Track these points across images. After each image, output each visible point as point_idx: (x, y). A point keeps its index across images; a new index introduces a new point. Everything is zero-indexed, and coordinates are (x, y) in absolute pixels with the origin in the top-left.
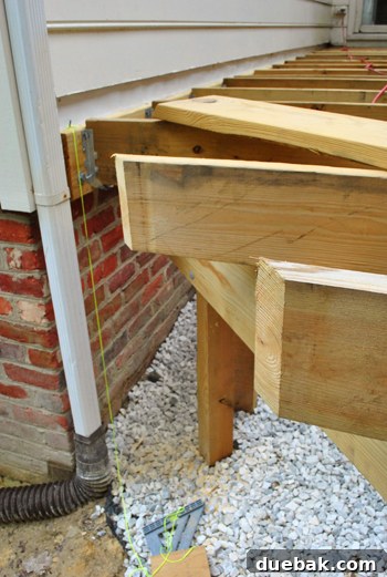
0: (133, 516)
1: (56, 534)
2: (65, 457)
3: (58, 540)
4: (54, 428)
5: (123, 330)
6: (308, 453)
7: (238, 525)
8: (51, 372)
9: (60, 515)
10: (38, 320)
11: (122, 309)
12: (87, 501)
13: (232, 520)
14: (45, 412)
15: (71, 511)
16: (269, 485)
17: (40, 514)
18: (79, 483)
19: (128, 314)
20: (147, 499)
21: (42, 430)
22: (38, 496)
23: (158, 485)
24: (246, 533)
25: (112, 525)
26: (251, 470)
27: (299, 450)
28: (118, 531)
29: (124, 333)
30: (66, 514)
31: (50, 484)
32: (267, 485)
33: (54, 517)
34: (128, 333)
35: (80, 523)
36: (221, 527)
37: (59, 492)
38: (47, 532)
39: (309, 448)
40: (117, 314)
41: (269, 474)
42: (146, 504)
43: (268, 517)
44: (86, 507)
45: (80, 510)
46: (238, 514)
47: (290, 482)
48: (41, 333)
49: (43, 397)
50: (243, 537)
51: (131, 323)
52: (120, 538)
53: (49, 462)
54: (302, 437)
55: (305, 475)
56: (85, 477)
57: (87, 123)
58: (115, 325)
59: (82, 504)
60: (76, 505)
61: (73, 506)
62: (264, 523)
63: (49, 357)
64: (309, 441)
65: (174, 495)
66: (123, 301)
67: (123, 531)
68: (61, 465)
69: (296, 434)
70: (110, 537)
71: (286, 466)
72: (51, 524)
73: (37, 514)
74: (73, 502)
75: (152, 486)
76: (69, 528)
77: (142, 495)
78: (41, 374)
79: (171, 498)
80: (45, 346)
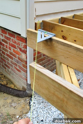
0: (34, 103)
1: (19, 101)
2: (26, 87)
3: (19, 102)
4: (25, 80)
5: (45, 64)
7: (53, 113)
8: (26, 69)
9: (21, 97)
10: (25, 59)
11: (45, 60)
12: (27, 97)
13: (53, 112)
14: (23, 76)
15: (23, 97)
17: (18, 96)
18: (26, 93)
19: (47, 61)
20: (38, 100)
21: (23, 80)
22: (18, 92)
23: (41, 99)
24: (54, 115)
25: (30, 103)
28: (30, 105)
29: (45, 65)
30: (22, 98)
31: (21, 91)
33: (20, 97)
34: (46, 65)
35: (24, 100)
36: (50, 112)
37: (22, 93)
38: (18, 100)
40: (44, 61)
42: (38, 101)
43: (60, 114)
44: (26, 98)
45: (25, 98)
46: (54, 111)
48: (25, 61)
49: (24, 73)
50: (53, 116)
51: (47, 63)
52: (30, 106)
53: (23, 86)
56: (27, 92)
57: (42, 21)
58: (43, 63)
59: (26, 97)
60: (25, 97)
61: (24, 97)
62: (59, 115)
63: (26, 66)
65: (44, 102)
66: (46, 58)
67: (31, 105)
68: (25, 88)
70: (28, 105)
72: (19, 98)
73: (17, 96)
74: (24, 96)
75: (40, 98)
76: (22, 100)
77: (37, 99)
78: (24, 69)
79: (43, 102)
80: (25, 64)
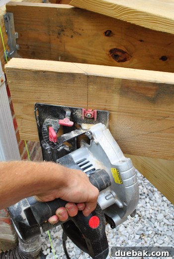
5: (34, 147)
6: (157, 212)
16: (139, 236)
26: (126, 227)
27: (151, 210)
32: (137, 237)
39: (157, 209)
41: (137, 229)
47: (150, 232)
54: (151, 201)
55: (158, 227)
57: (5, 8)
64: (155, 204)
69: (147, 200)
71: (145, 222)
